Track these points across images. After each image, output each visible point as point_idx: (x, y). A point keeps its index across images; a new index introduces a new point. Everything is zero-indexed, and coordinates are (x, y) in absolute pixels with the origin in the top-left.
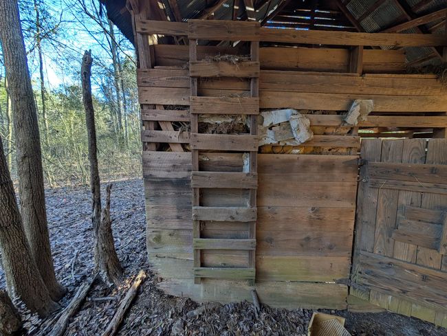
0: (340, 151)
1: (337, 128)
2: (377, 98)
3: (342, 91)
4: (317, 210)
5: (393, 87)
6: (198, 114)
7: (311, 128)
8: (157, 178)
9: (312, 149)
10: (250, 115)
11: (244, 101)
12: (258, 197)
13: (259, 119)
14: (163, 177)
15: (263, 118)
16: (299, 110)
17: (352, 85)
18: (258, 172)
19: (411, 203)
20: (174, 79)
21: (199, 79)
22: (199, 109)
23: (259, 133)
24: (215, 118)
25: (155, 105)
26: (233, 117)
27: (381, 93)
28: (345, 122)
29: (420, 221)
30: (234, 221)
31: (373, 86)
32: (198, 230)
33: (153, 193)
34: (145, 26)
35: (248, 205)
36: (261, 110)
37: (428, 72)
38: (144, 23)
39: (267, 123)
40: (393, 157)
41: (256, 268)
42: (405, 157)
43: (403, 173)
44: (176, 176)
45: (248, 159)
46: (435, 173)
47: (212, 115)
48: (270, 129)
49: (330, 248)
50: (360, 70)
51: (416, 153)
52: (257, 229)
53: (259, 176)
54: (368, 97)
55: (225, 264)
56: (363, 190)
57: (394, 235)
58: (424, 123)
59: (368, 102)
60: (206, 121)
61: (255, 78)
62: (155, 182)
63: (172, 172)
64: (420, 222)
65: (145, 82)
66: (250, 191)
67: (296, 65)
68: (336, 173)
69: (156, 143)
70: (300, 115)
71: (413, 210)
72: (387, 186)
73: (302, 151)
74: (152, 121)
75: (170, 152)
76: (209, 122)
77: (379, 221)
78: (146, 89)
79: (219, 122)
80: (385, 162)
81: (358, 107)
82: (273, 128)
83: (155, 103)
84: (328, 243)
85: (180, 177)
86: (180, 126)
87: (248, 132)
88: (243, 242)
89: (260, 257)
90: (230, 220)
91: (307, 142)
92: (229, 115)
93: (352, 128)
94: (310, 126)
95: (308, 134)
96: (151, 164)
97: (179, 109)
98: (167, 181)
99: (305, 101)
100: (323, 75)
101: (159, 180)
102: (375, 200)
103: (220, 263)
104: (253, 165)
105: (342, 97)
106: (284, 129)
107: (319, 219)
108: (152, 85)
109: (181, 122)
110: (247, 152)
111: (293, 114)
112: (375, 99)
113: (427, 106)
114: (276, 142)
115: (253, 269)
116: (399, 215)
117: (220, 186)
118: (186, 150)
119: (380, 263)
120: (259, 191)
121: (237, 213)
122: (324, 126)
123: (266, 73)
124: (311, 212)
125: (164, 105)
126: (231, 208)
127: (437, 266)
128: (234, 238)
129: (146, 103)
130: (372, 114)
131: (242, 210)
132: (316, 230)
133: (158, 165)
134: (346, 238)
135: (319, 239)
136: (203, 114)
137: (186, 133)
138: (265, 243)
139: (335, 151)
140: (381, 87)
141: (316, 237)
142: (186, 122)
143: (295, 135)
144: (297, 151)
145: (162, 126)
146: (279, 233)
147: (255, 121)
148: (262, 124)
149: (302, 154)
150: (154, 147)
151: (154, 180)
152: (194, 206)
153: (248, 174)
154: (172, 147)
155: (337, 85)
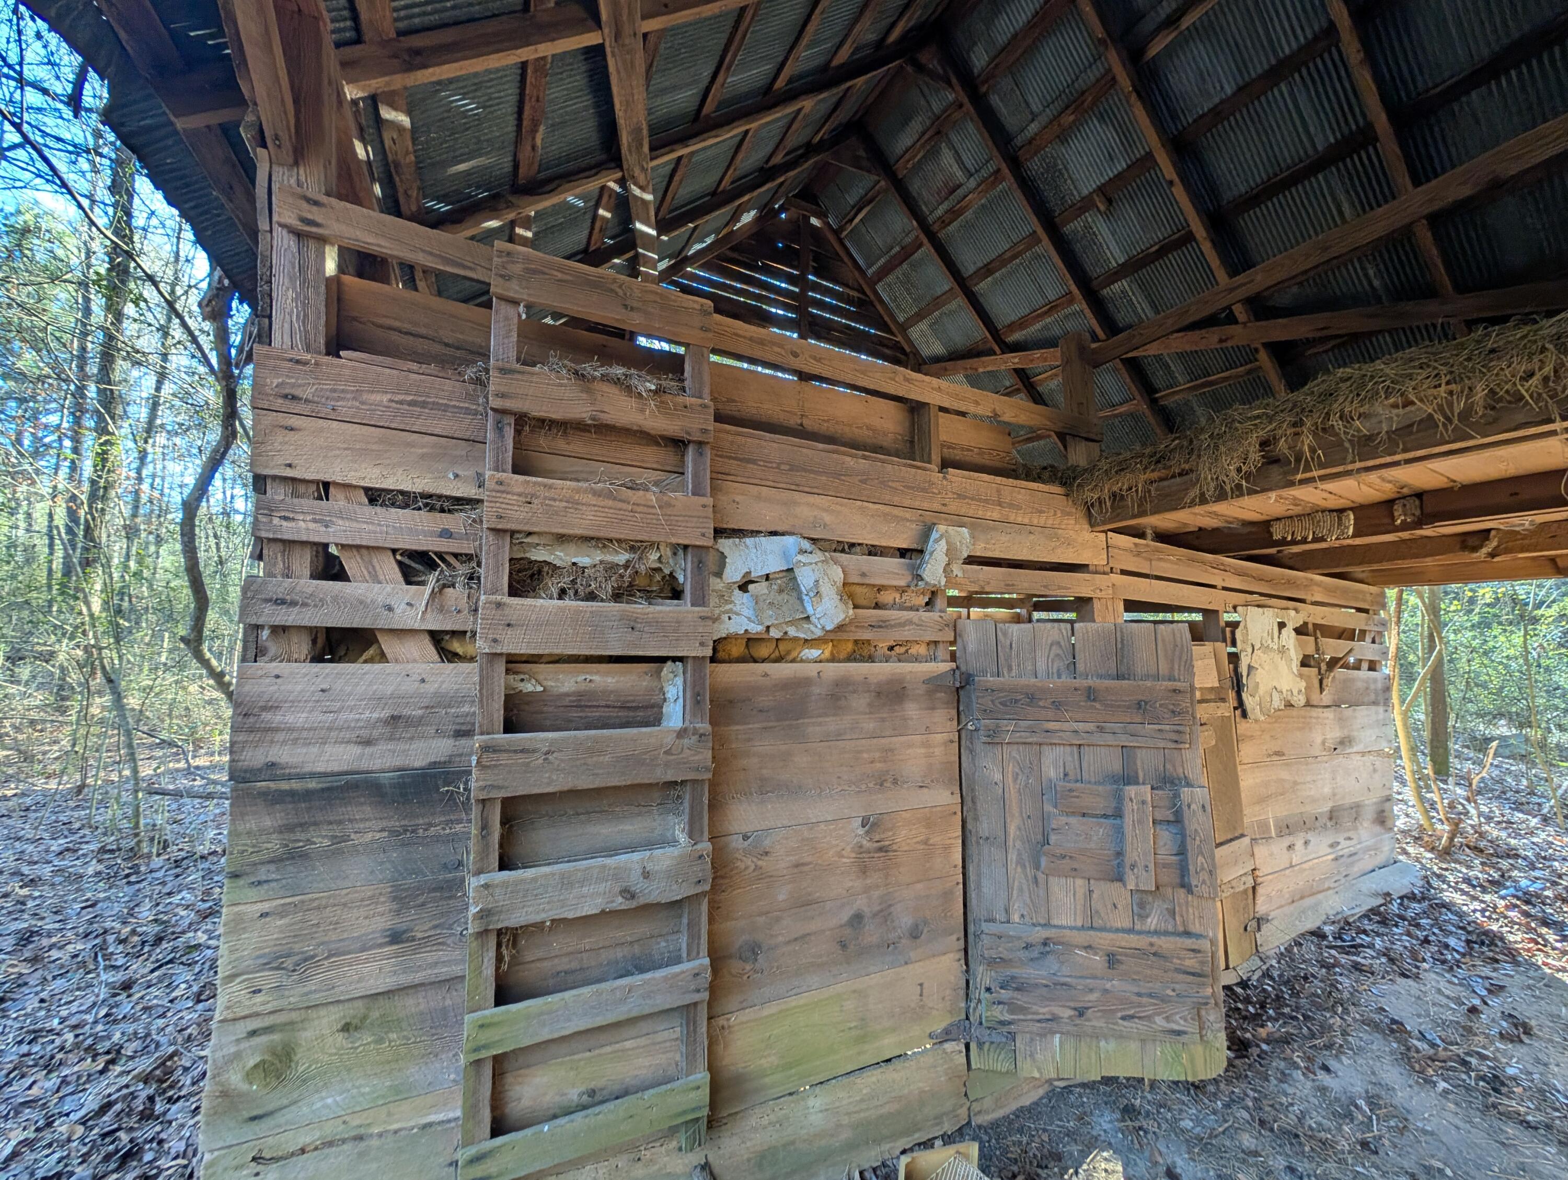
0: (913, 651)
1: (902, 590)
2: (976, 525)
3: (907, 503)
4: (875, 824)
5: (1000, 504)
6: (513, 533)
7: (847, 591)
8: (301, 777)
9: (850, 647)
10: (686, 547)
11: (669, 505)
12: (714, 806)
13: (711, 559)
14: (335, 767)
15: (723, 557)
16: (814, 541)
17: (924, 490)
18: (711, 723)
19: (1066, 775)
20: (424, 405)
21: (521, 419)
22: (518, 517)
23: (713, 600)
24: (572, 548)
25: (326, 485)
26: (632, 549)
27: (980, 514)
28: (920, 578)
29: (1084, 815)
30: (633, 904)
31: (965, 497)
32: (489, 971)
33: (274, 845)
34: (314, 214)
35: (683, 838)
36: (719, 532)
37: (1050, 481)
38: (316, 203)
39: (734, 573)
40: (1019, 665)
41: (710, 1069)
42: (1041, 666)
43: (1041, 703)
44: (398, 762)
45: (679, 681)
46: (1094, 700)
47: (562, 539)
48: (743, 587)
49: (915, 934)
50: (936, 457)
51: (1058, 655)
52: (711, 920)
53: (714, 734)
54: (958, 520)
55: (592, 1093)
56: (971, 751)
57: (1044, 861)
58: (1060, 588)
59: (959, 533)
60: (539, 555)
61: (700, 444)
62: (292, 793)
63: (382, 747)
64: (1085, 819)
65: (294, 398)
66: (688, 788)
67: (799, 422)
68: (912, 710)
69: (313, 632)
70: (818, 556)
71: (1071, 790)
72: (1017, 737)
73: (827, 654)
74: (303, 543)
75: (378, 667)
76: (550, 558)
77: (1012, 830)
78: (294, 421)
79: (584, 561)
80: (1006, 679)
81: (943, 542)
82: (751, 587)
83: (327, 478)
84: (906, 921)
85: (417, 764)
86: (432, 566)
87: (677, 594)
88: (666, 979)
89: (721, 1021)
90: (620, 903)
91: (840, 628)
92: (619, 541)
93: (933, 593)
94: (844, 584)
95: (841, 606)
96: (276, 718)
97: (432, 509)
98: (352, 787)
99: (827, 518)
100: (864, 457)
101: (312, 785)
102: (998, 777)
103: (574, 1095)
104: (695, 699)
105: (908, 515)
106: (781, 591)
107: (880, 849)
108: (324, 411)
109: (440, 555)
110: (675, 659)
111: (802, 552)
112: (972, 527)
113: (1059, 551)
114: (760, 628)
115: (702, 1076)
116: (1048, 808)
117: (584, 782)
118: (449, 656)
119: (1026, 948)
120: (714, 786)
121: (646, 875)
122: (874, 586)
123: (728, 432)
124: (861, 831)
125: (367, 490)
126: (623, 857)
127: (1127, 924)
128: (627, 974)
129: (289, 473)
130: (971, 560)
131: (664, 858)
132: (878, 887)
133: (318, 717)
134: (947, 895)
135: (885, 914)
136: (530, 534)
137: (457, 595)
138: (736, 966)
139: (903, 650)
140: (980, 500)
141: (877, 908)
142: (456, 555)
143: (810, 610)
144: (814, 653)
145: (351, 565)
146: (778, 920)
147: (699, 565)
148: (719, 574)
149: (828, 661)
150: (302, 647)
151: (284, 786)
152: (479, 872)
153: (681, 733)
154: (388, 645)
155: (894, 485)
